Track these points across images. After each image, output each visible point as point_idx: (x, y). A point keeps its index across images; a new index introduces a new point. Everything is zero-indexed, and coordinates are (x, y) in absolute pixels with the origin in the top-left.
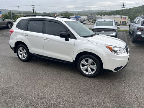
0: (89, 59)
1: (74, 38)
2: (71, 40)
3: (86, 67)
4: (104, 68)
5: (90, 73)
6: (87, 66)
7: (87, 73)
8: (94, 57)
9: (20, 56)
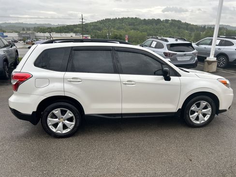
0: (202, 102)
3: (196, 114)
5: (203, 121)
6: (197, 112)
9: (52, 129)
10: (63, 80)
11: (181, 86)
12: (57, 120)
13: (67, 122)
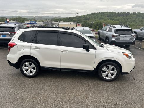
0: (110, 66)
1: (94, 48)
2: (91, 51)
4: (123, 71)
5: (111, 78)
6: (107, 72)
7: (108, 78)
8: (114, 64)
9: (25, 72)
10: (30, 47)
11: (96, 55)
12: (27, 68)
13: (32, 69)
